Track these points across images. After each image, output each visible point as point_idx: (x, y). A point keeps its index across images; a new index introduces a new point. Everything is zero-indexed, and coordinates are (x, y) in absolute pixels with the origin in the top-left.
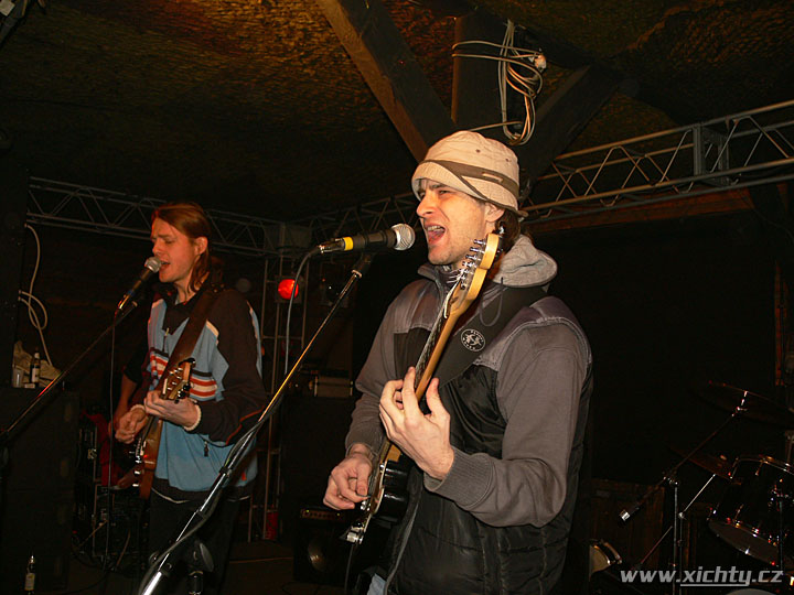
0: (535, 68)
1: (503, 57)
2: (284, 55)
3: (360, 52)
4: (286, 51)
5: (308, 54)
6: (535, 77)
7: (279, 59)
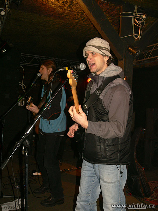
0: (143, 19)
1: (133, 16)
2: (77, 19)
3: (92, 18)
4: (78, 18)
5: (84, 18)
6: (143, 21)
7: (77, 20)
